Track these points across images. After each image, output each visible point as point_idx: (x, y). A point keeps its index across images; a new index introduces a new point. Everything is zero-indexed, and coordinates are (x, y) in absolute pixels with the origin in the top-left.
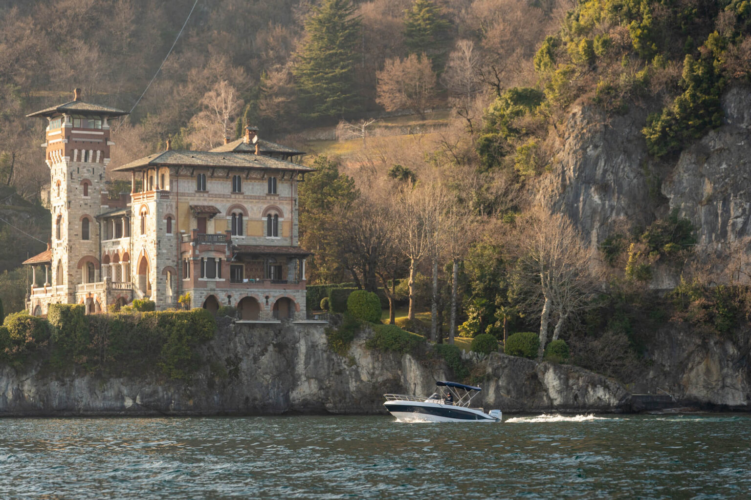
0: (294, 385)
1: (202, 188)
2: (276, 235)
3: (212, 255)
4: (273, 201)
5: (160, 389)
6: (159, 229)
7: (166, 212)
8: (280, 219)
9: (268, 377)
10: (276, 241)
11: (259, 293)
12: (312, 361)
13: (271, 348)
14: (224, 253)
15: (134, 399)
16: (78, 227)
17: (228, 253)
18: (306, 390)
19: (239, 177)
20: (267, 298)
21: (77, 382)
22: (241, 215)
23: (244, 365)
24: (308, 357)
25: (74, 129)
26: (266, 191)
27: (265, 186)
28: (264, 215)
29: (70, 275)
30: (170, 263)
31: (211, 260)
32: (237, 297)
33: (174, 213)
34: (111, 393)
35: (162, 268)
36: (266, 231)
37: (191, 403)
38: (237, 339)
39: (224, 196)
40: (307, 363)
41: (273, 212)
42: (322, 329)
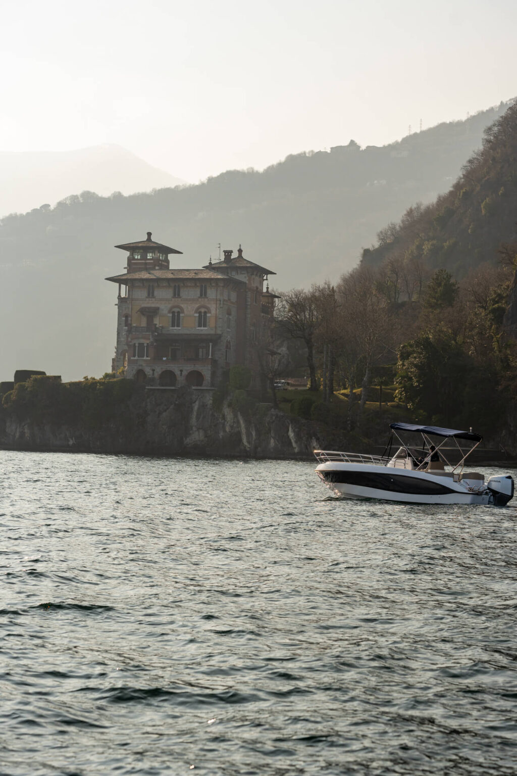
0: (187, 433)
1: (151, 295)
2: (205, 326)
3: (142, 341)
4: (203, 301)
6: (119, 324)
7: (124, 312)
8: (208, 315)
9: (165, 427)
10: (204, 330)
11: (175, 368)
12: (202, 416)
13: (172, 407)
14: (149, 339)
18: (196, 437)
19: (179, 286)
20: (181, 371)
22: (179, 313)
23: (150, 418)
24: (199, 413)
26: (199, 294)
27: (198, 291)
28: (196, 312)
31: (141, 345)
32: (158, 371)
33: (130, 313)
36: (197, 324)
38: (148, 400)
39: (166, 300)
40: (198, 418)
41: (203, 310)
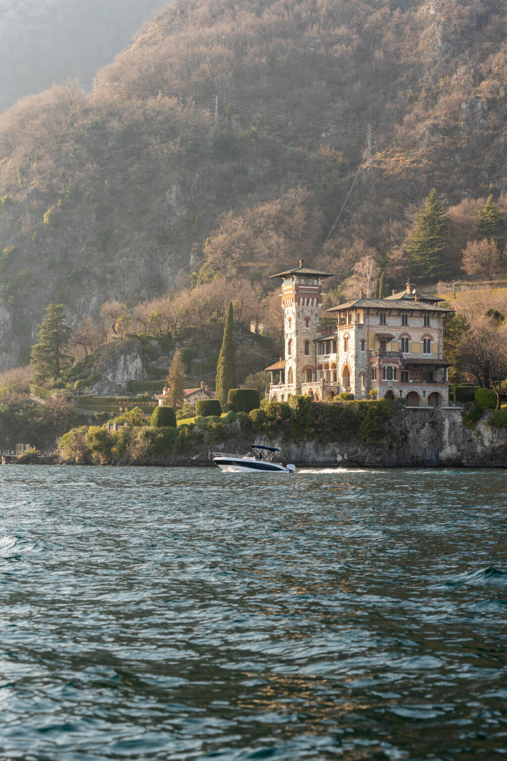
0: (442, 448)
1: (383, 322)
2: (429, 352)
3: (391, 365)
4: (427, 331)
5: (359, 449)
6: (357, 348)
7: (361, 338)
8: (431, 342)
9: (426, 443)
10: (430, 356)
11: (419, 389)
12: (453, 432)
13: (427, 424)
14: (398, 363)
15: (343, 456)
16: (303, 347)
17: (400, 364)
18: (449, 451)
19: (406, 316)
20: (424, 392)
21: (307, 445)
22: (407, 340)
23: (410, 435)
24: (450, 430)
25: (300, 285)
26: (423, 324)
27: (423, 320)
28: (421, 340)
29: (297, 377)
30: (363, 370)
31: (390, 368)
32: (405, 392)
33: (366, 338)
34: (328, 452)
35: (358, 373)
36: (423, 350)
37: (379, 459)
38: (406, 419)
39: (396, 327)
40: (449, 435)
41: (427, 338)
42: (459, 413)
